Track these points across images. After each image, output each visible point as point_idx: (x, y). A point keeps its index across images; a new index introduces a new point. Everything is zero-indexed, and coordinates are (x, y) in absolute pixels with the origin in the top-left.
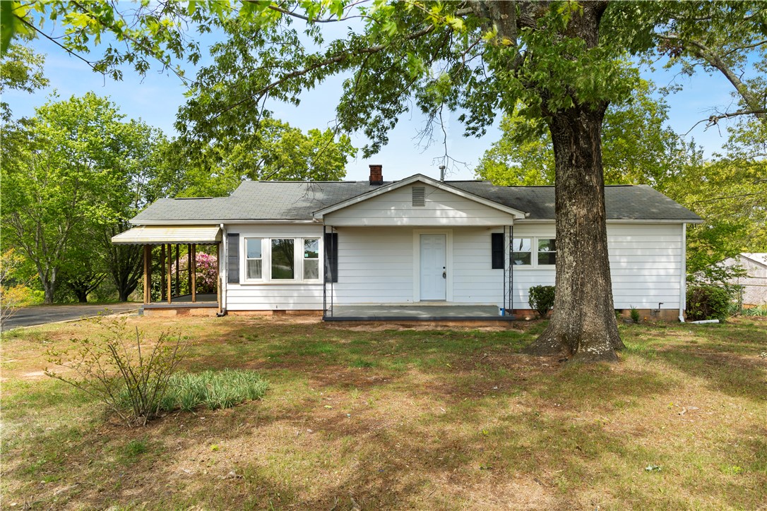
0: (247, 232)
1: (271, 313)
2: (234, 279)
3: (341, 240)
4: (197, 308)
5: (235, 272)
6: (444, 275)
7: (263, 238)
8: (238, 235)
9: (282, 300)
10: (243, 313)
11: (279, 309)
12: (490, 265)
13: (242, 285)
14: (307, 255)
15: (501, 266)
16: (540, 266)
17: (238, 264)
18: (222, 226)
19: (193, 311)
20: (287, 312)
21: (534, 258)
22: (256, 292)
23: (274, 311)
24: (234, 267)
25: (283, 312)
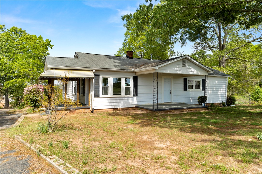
0: (103, 74)
1: (112, 110)
2: (97, 95)
3: (139, 79)
4: (80, 109)
5: (98, 92)
6: (171, 93)
7: (109, 77)
8: (99, 75)
9: (117, 104)
10: (100, 110)
11: (115, 108)
12: (183, 89)
13: (100, 98)
14: (126, 85)
15: (186, 90)
16: (196, 90)
17: (99, 88)
18: (94, 71)
19: (77, 111)
20: (119, 109)
21: (194, 87)
22: (106, 101)
23: (113, 109)
24: (97, 90)
25: (117, 109)
